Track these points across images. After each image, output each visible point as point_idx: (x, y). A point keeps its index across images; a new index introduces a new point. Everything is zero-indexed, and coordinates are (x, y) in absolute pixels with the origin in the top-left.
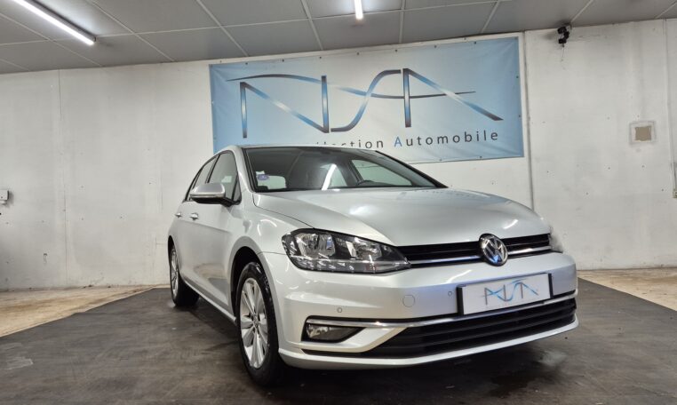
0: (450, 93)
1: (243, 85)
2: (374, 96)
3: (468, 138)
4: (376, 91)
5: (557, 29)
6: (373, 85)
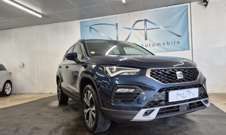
0: (162, 28)
1: (91, 28)
2: (134, 29)
3: (168, 43)
4: (134, 28)
5: (203, 1)
6: (134, 25)
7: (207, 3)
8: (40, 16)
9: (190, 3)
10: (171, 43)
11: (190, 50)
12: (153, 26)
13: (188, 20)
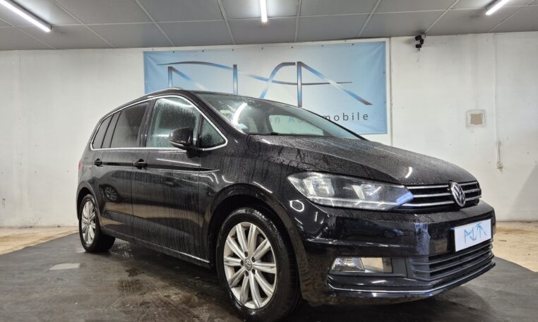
0: (333, 83)
1: (171, 69)
2: (274, 82)
3: (346, 117)
4: (275, 79)
5: (414, 37)
6: (273, 73)
7: (422, 41)
8: (47, 30)
9: (390, 37)
10: (350, 118)
11: (386, 133)
12: (316, 79)
13: (384, 72)
